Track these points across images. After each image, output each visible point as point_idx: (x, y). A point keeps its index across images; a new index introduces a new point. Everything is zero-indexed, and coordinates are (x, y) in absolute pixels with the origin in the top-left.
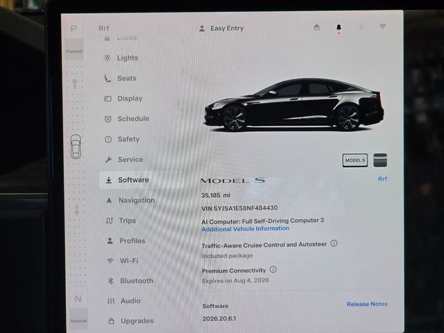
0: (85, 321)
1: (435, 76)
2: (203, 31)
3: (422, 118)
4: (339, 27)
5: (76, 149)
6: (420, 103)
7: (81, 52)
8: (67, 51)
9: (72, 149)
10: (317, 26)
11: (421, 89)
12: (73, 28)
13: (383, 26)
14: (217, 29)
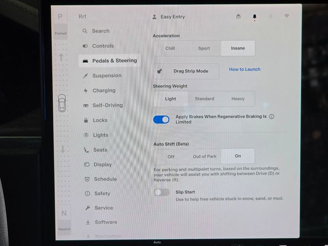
0: (69, 229)
1: (324, 52)
2: (156, 18)
3: (314, 83)
4: (255, 16)
5: (62, 105)
6: (313, 72)
7: (66, 33)
8: (56, 33)
9: (59, 105)
10: (238, 15)
11: (314, 62)
12: (60, 16)
13: (287, 16)
14: (165, 17)
